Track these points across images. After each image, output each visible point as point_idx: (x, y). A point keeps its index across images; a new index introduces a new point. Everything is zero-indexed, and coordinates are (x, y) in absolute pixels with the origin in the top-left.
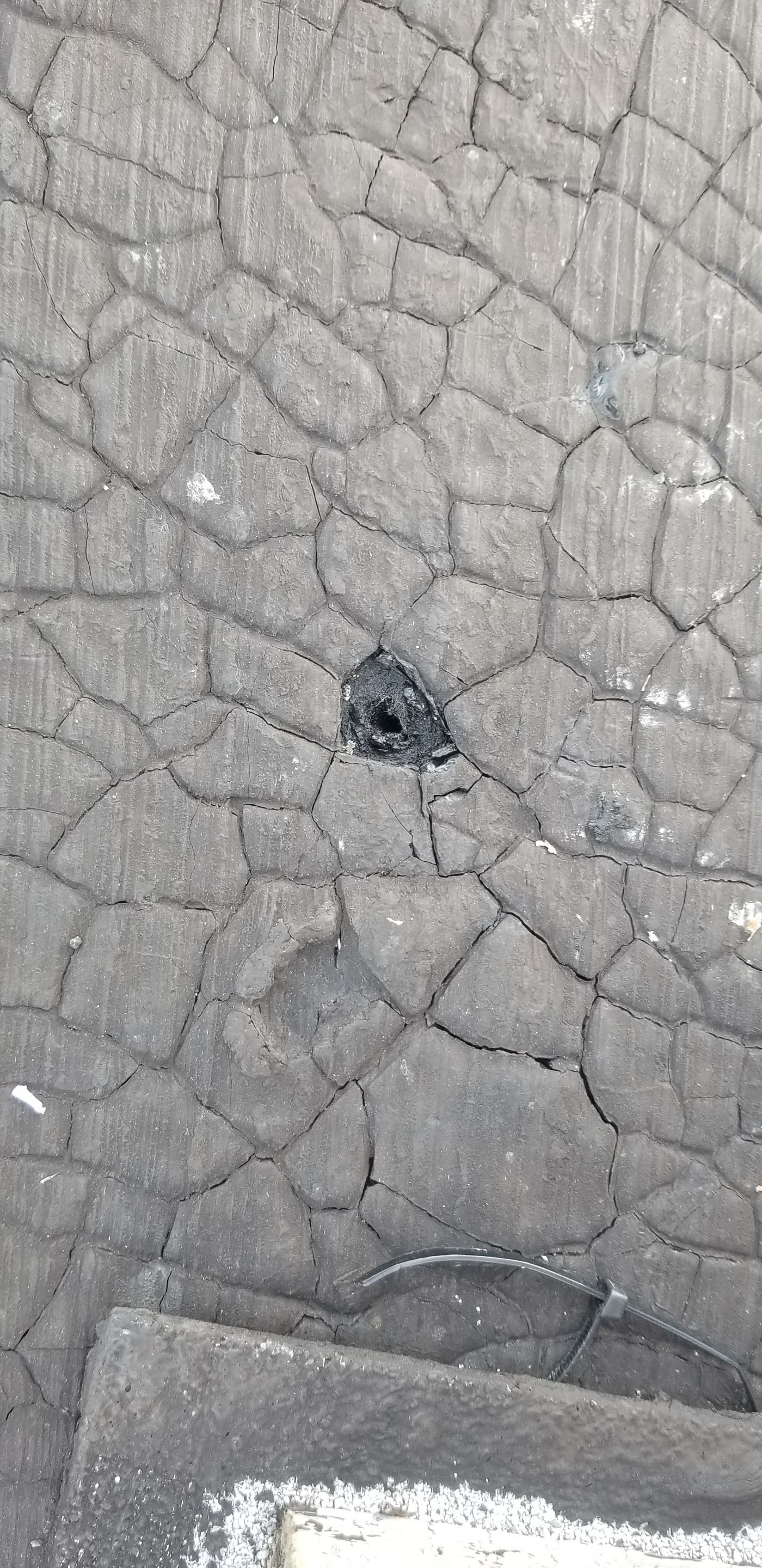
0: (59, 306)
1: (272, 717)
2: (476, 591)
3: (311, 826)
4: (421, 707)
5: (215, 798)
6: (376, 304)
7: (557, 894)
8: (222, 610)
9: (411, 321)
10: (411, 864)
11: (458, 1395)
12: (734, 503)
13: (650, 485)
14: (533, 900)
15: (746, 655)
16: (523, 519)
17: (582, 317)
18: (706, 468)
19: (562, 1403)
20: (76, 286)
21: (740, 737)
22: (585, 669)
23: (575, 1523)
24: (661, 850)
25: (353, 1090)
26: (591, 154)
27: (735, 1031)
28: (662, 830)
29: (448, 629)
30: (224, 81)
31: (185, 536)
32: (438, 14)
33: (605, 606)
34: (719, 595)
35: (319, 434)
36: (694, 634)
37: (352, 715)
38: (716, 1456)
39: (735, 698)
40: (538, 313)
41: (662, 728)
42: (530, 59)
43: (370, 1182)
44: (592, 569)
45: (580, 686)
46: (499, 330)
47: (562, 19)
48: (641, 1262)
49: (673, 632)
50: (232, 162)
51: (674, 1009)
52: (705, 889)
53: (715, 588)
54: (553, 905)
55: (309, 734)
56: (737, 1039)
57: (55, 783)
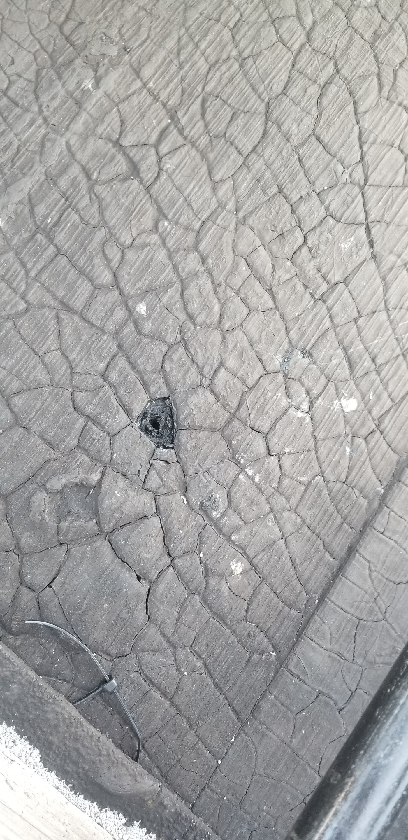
0: (132, 222)
1: (118, 397)
2: (211, 398)
3: (108, 442)
4: (170, 426)
5: (81, 412)
6: (232, 289)
7: (178, 519)
8: (124, 351)
9: (240, 301)
10: (135, 477)
11: (34, 687)
12: (308, 424)
13: (285, 400)
14: (169, 516)
15: (285, 476)
16: (240, 385)
17: (293, 334)
18: (305, 406)
19: (70, 714)
20: (141, 220)
21: (268, 503)
22: (231, 446)
23: (45, 769)
24: (221, 525)
25: (64, 547)
26: (324, 287)
27: (210, 607)
28: (225, 518)
29: (195, 405)
30: (226, 191)
31: (127, 321)
32: (303, 215)
33: (249, 430)
34: (287, 450)
35: (191, 317)
36: (272, 458)
37: (145, 414)
38: (114, 770)
39: (274, 488)
40: (280, 324)
41: (245, 483)
42: (322, 247)
43: (49, 586)
44: (252, 416)
45: (227, 451)
46: (265, 322)
47: (339, 241)
48: (128, 677)
49: (266, 453)
50: (214, 217)
51: (193, 586)
52: (228, 549)
53: (287, 447)
54: (174, 522)
55: (128, 411)
56: (209, 611)
57: (30, 373)
